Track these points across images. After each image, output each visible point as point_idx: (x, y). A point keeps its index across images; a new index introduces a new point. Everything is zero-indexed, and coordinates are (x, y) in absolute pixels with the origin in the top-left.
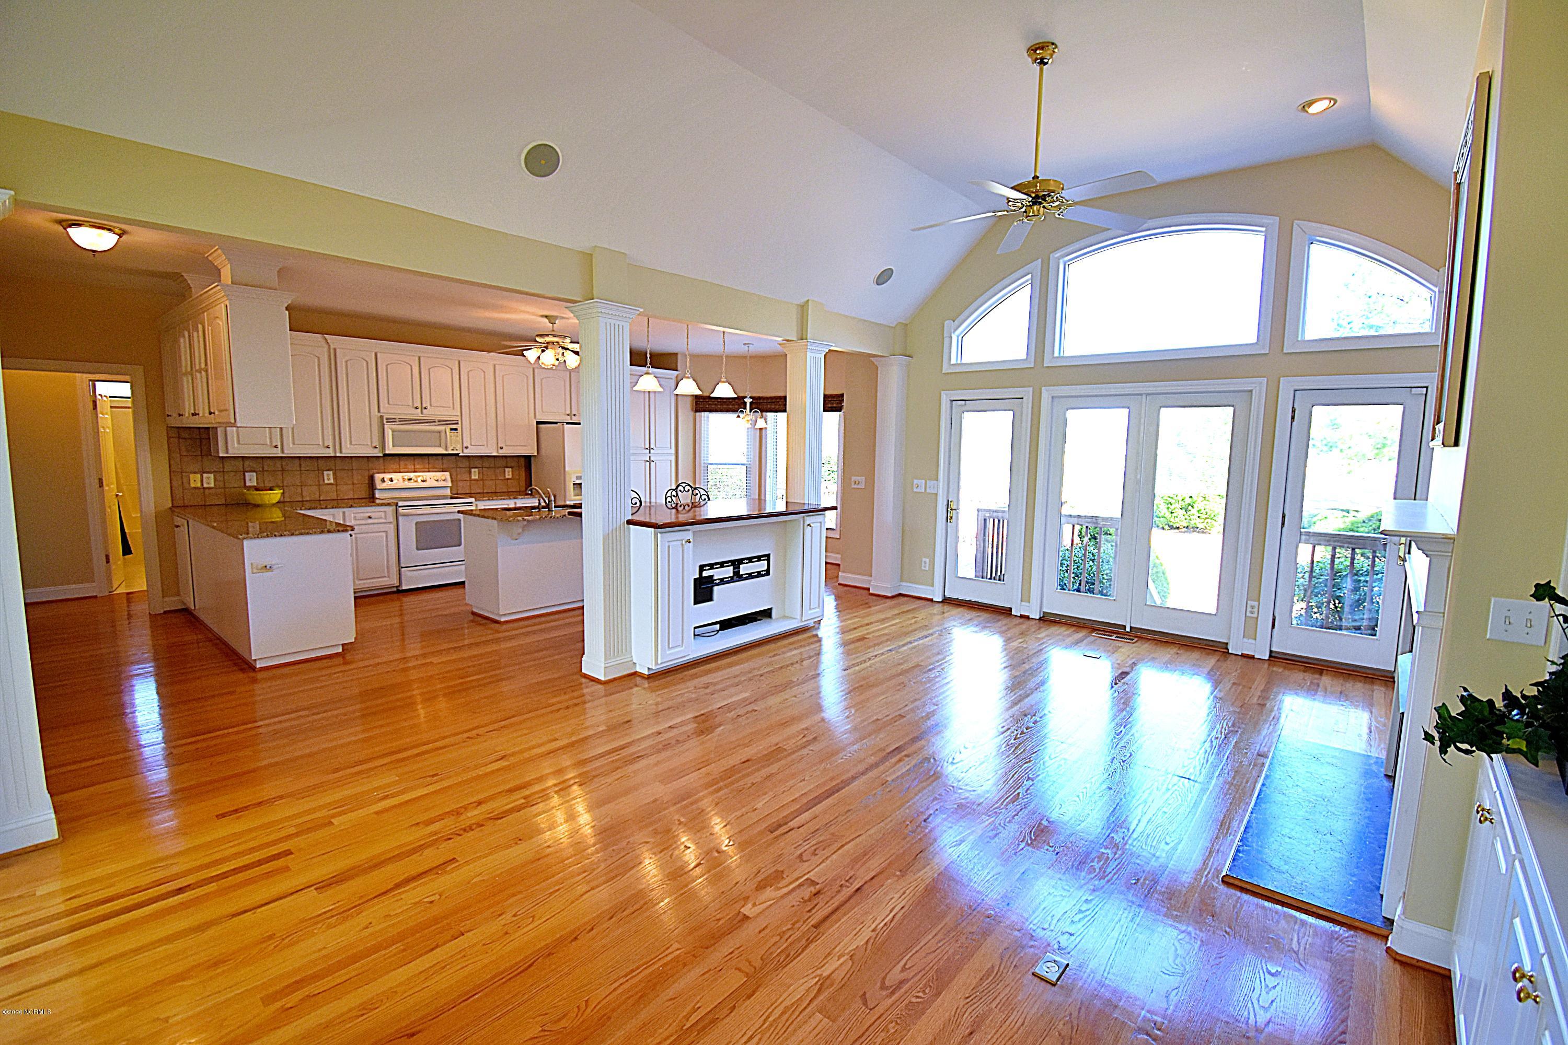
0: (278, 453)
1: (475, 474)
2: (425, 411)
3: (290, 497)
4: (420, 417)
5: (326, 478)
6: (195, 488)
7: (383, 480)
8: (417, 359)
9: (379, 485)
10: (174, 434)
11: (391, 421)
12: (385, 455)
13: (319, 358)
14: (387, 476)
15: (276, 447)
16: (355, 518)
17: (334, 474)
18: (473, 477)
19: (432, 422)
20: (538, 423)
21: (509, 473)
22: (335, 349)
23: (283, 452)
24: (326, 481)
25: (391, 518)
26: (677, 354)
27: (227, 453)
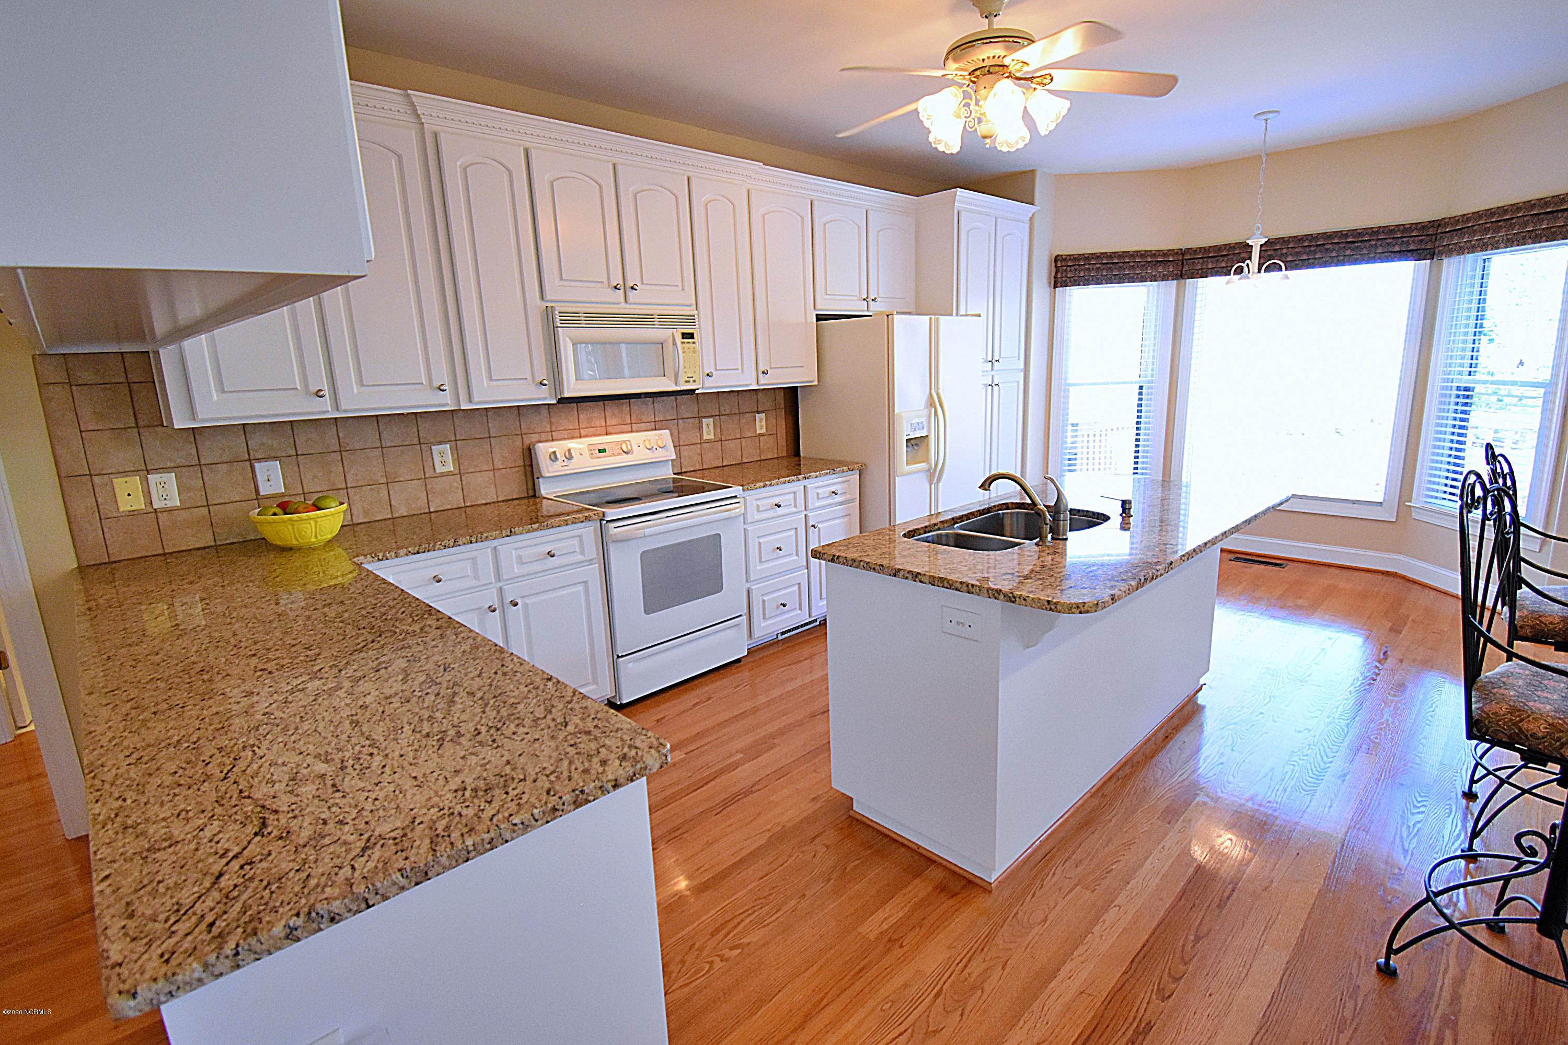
0: (324, 409)
1: (709, 430)
2: (631, 294)
3: (366, 512)
4: (623, 308)
5: (437, 459)
6: (132, 514)
7: (554, 457)
8: (611, 168)
9: (547, 468)
10: (54, 374)
11: (571, 318)
12: (562, 401)
13: (399, 157)
14: (559, 447)
15: (319, 394)
16: (521, 562)
17: (455, 450)
18: (705, 437)
19: (644, 320)
20: (819, 318)
21: (761, 424)
22: (436, 135)
23: (337, 408)
24: (440, 469)
25: (592, 551)
26: (1033, 172)
27: (194, 418)
